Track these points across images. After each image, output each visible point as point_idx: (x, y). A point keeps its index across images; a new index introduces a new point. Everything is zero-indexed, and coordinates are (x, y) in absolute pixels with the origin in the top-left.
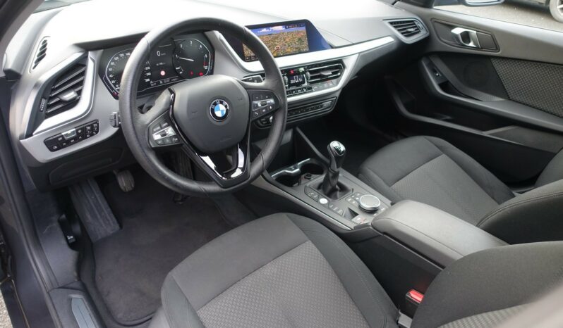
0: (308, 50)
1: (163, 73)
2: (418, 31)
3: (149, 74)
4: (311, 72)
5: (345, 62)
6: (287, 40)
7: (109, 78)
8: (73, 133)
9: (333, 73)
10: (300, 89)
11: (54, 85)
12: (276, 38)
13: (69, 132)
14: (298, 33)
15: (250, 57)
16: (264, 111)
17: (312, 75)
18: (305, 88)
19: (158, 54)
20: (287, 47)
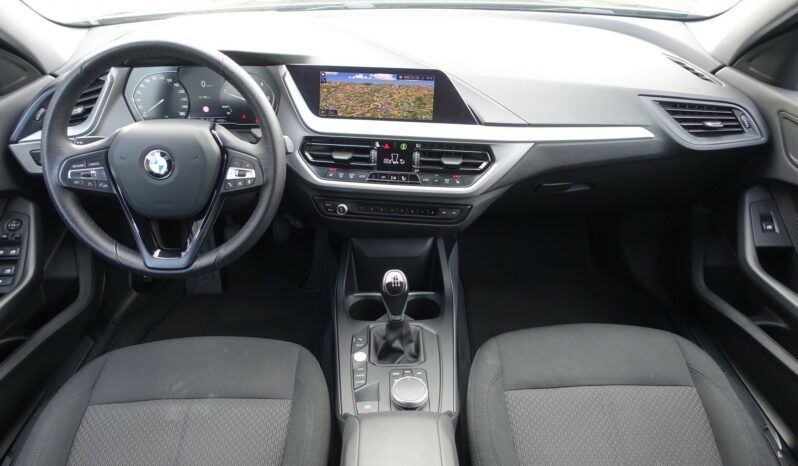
0: (430, 117)
1: (206, 109)
2: (738, 129)
4: (423, 154)
5: (495, 150)
6: (396, 97)
9: (464, 165)
10: (396, 175)
12: (378, 91)
14: (419, 88)
15: (328, 111)
16: (240, 183)
17: (423, 159)
18: (405, 176)
19: (203, 84)
20: (393, 106)
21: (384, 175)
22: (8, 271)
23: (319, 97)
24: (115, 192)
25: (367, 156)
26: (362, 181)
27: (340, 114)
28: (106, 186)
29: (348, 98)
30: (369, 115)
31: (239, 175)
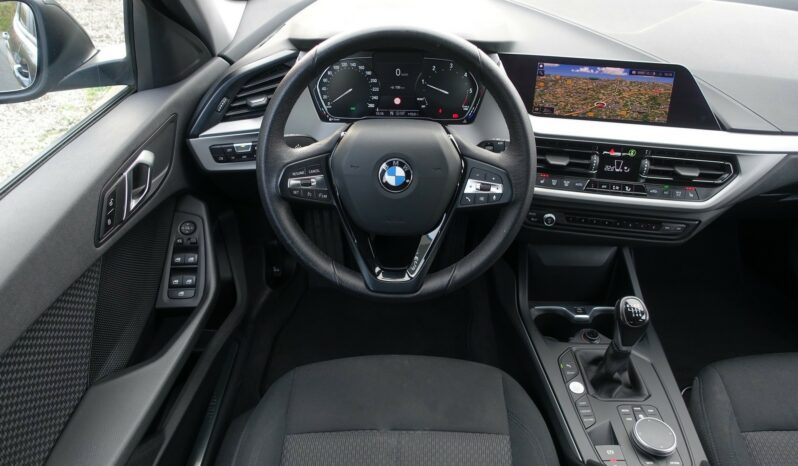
0: (664, 120)
1: (397, 101)
3: (376, 98)
4: (653, 162)
5: (742, 162)
6: (625, 95)
7: (321, 91)
8: (247, 147)
9: (701, 176)
10: (619, 185)
11: (246, 84)
12: (606, 87)
13: (243, 145)
14: (655, 86)
15: (543, 108)
16: (482, 199)
17: (653, 168)
18: (630, 186)
19: (398, 72)
20: (621, 106)
21: (605, 184)
22: (189, 281)
23: (534, 92)
24: (335, 204)
25: (586, 162)
26: (579, 189)
27: (557, 113)
28: (325, 196)
29: (569, 94)
30: (591, 114)
31: (481, 189)
